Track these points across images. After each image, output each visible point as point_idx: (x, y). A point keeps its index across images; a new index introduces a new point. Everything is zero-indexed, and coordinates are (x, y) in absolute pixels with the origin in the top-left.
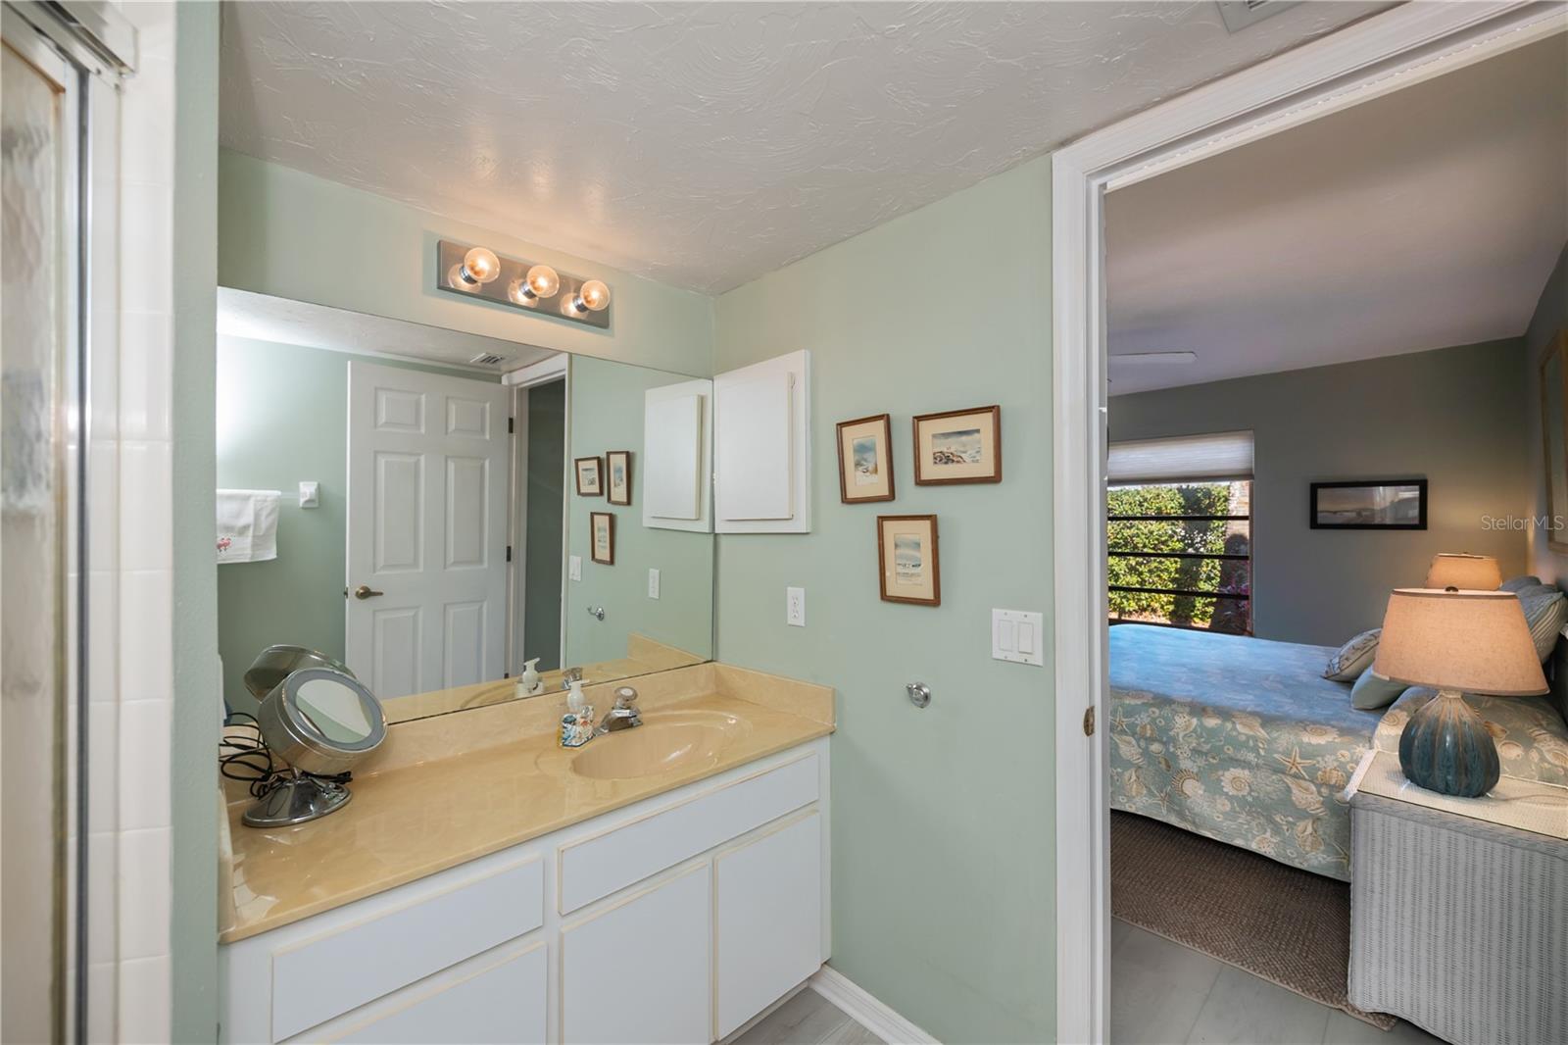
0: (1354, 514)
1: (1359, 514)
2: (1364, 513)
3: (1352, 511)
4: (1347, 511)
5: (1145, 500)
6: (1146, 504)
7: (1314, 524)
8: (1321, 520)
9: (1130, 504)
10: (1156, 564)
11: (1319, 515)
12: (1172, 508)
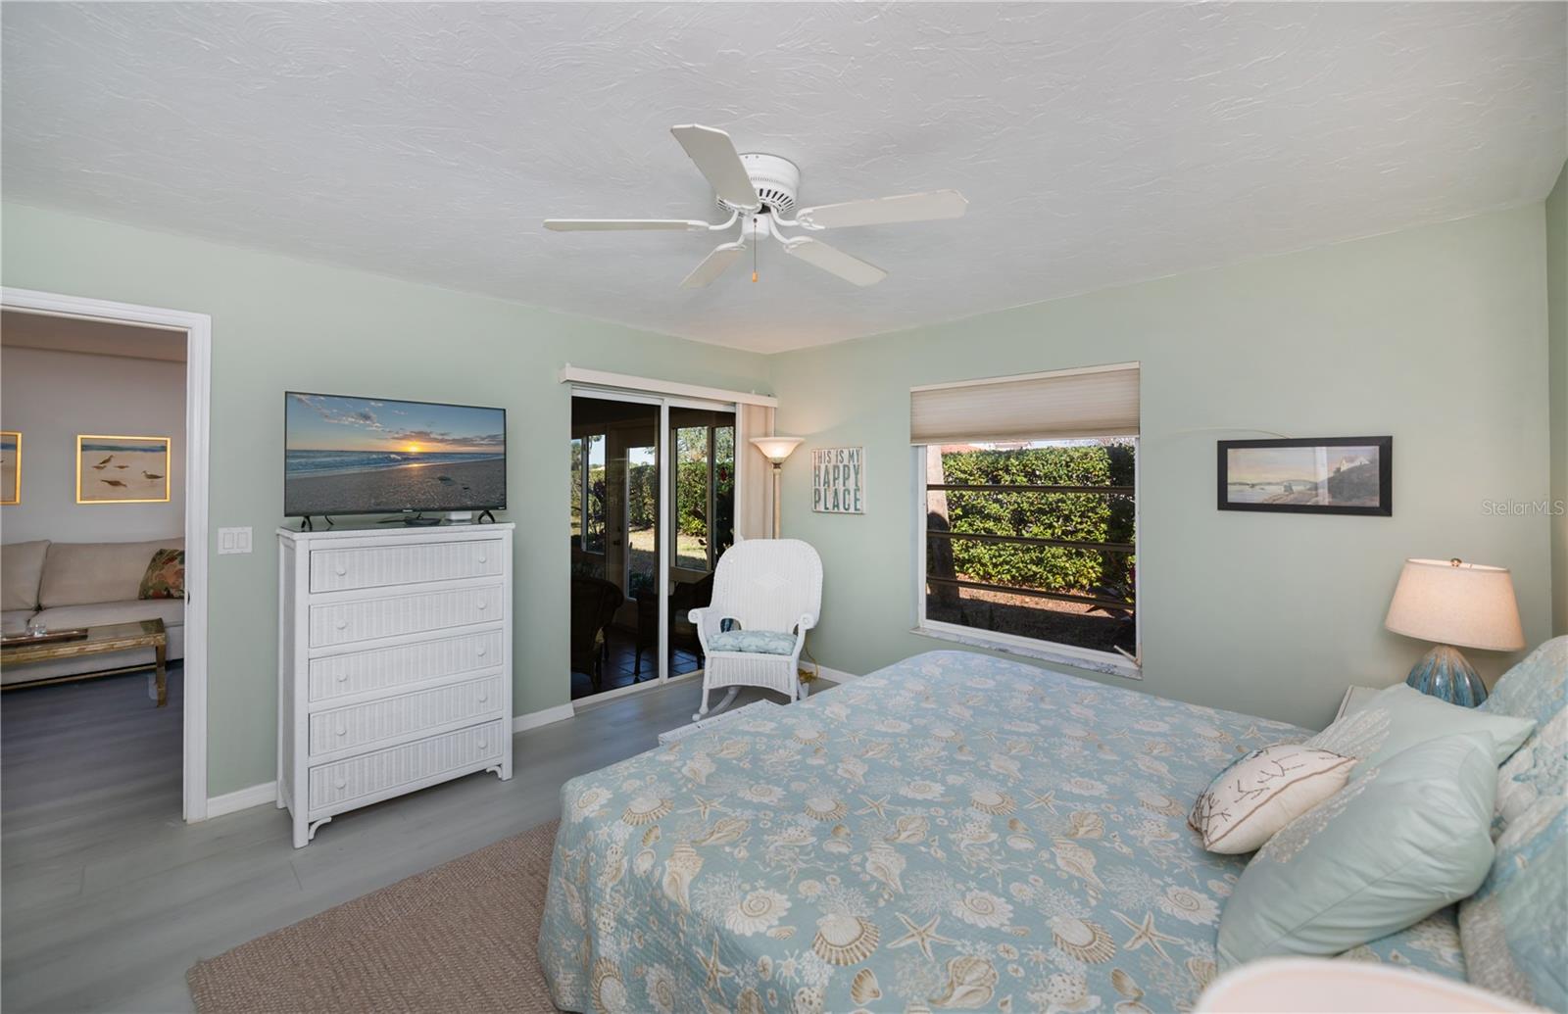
0: (1280, 490)
1: (1289, 489)
2: (1295, 488)
3: (1277, 484)
4: (1269, 484)
5: (1072, 460)
6: (1072, 465)
7: (1224, 504)
8: (1232, 498)
9: (1056, 464)
10: (1084, 535)
11: (1230, 488)
12: (1101, 469)
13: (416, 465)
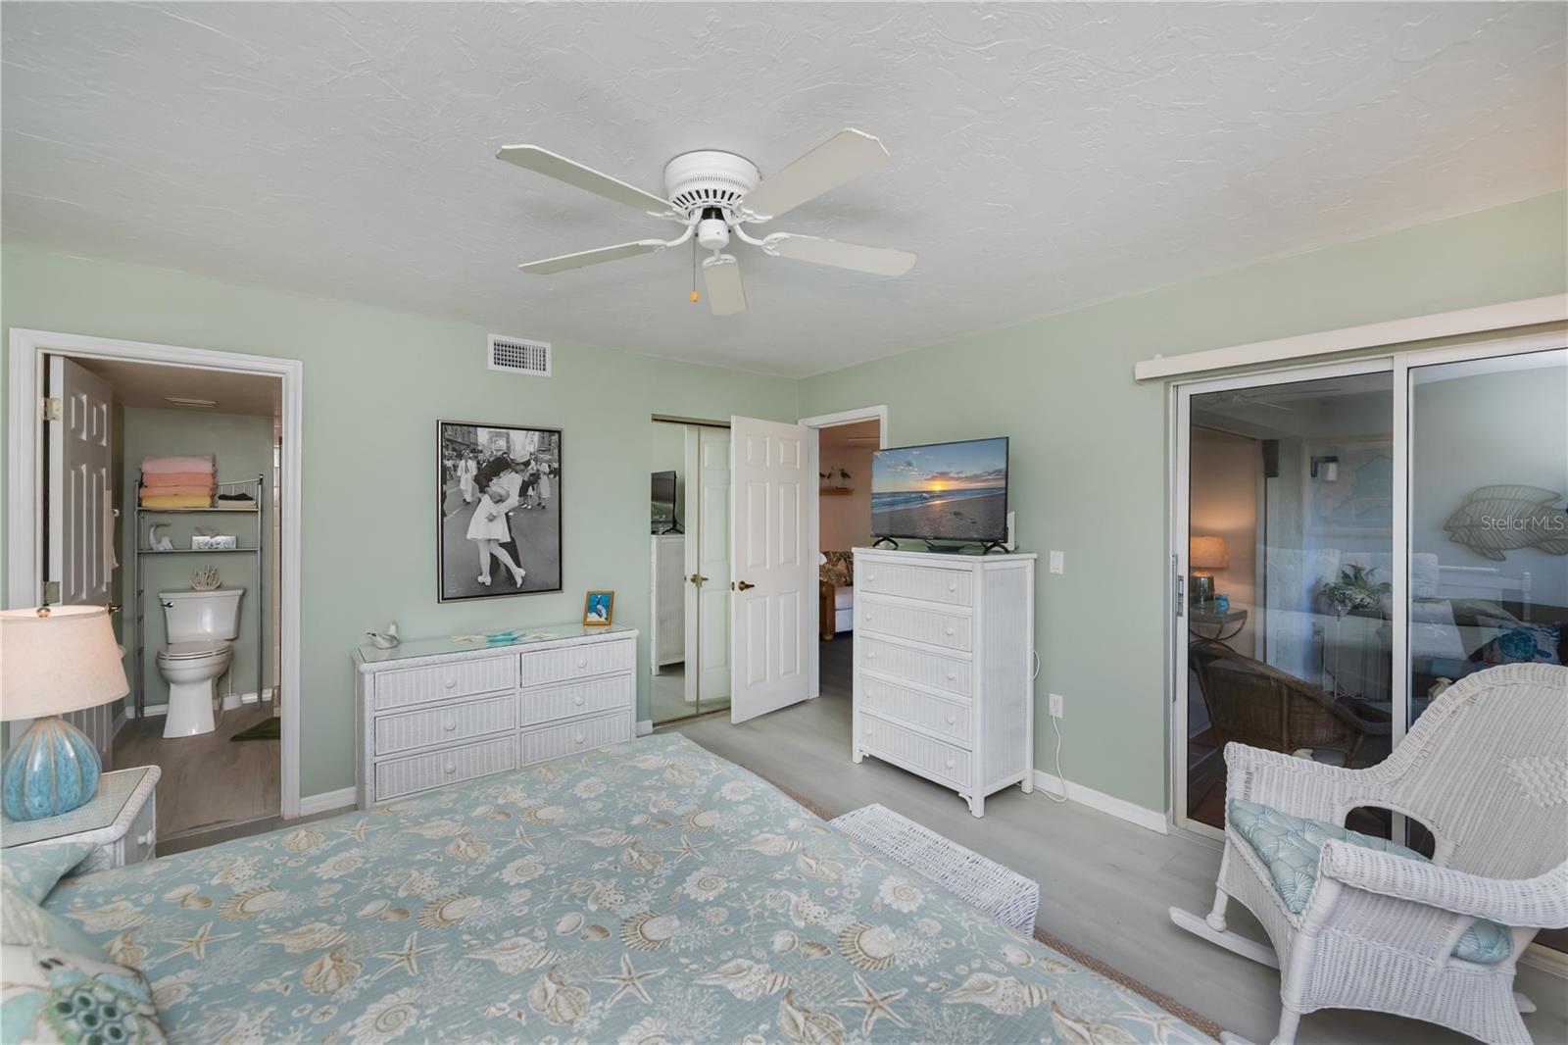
13: (938, 502)
